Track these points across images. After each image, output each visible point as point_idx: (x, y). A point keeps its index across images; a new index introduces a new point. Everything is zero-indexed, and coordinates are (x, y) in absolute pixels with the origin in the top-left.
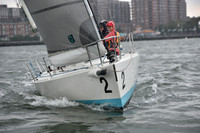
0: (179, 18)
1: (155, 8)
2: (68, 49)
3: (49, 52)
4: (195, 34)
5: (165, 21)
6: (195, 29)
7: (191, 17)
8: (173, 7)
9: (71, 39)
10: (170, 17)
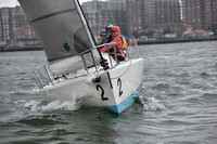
1: (208, 6)
2: (64, 58)
3: (49, 60)
9: (67, 47)
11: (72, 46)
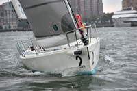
0: (98, 14)
1: (82, 7)
4: (110, 25)
5: (89, 16)
6: (109, 21)
7: (106, 13)
8: (94, 6)
9: (55, 27)
10: (92, 13)
11: (59, 27)
